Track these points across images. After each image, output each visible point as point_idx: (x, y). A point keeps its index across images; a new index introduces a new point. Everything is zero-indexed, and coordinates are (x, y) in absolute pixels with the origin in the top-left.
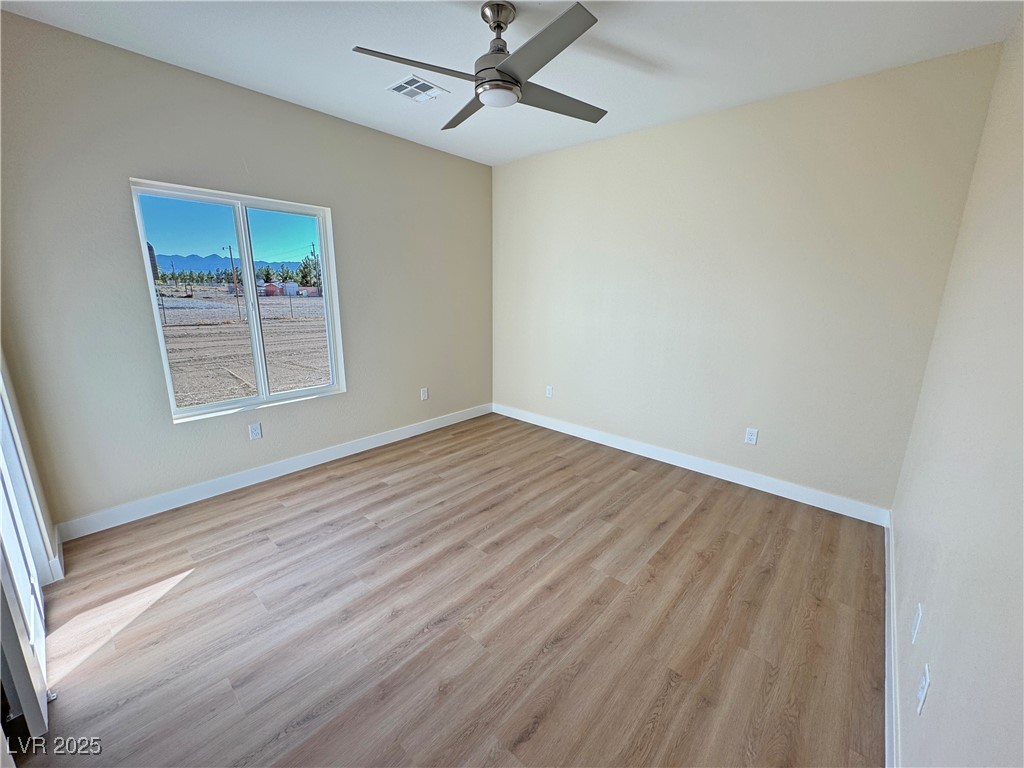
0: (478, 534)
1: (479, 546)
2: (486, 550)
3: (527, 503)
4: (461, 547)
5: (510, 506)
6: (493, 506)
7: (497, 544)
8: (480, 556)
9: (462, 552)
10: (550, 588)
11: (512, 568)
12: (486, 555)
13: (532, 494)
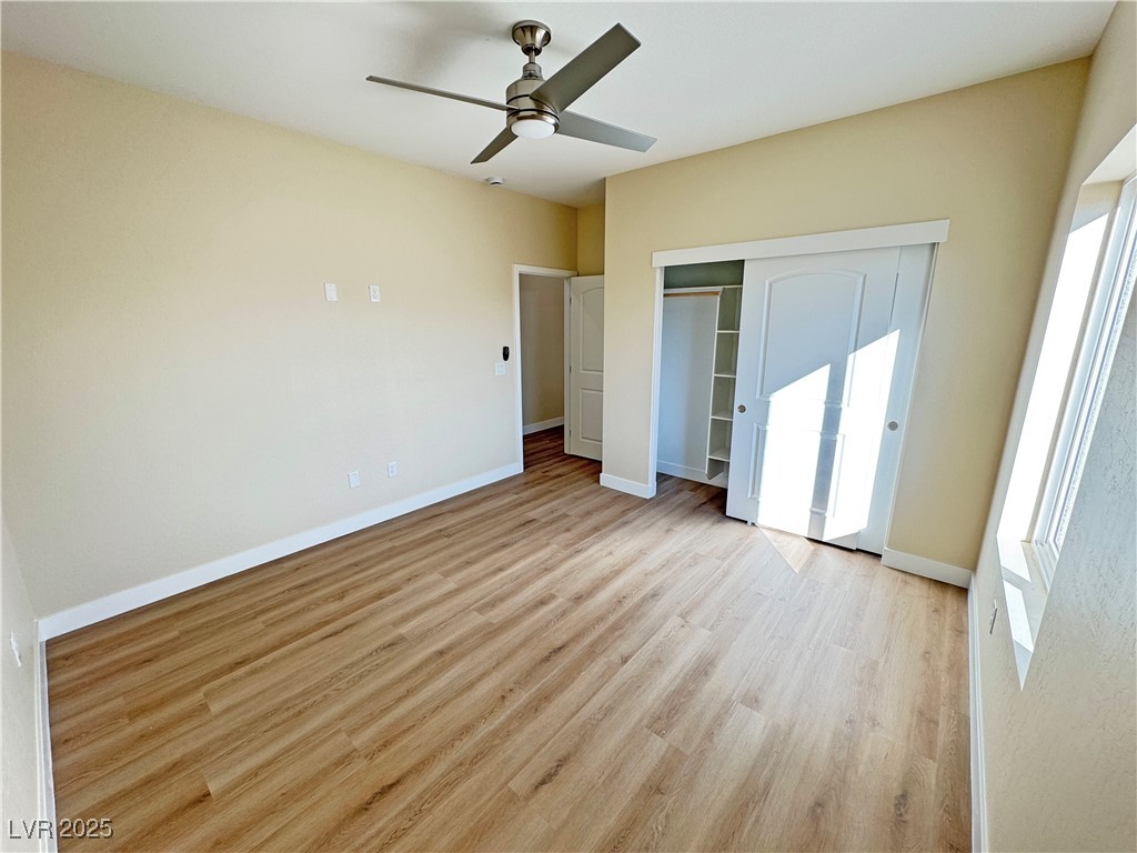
0: (564, 614)
1: (561, 600)
2: (553, 597)
3: (498, 664)
4: (579, 599)
5: (523, 659)
6: (547, 659)
7: (543, 603)
8: (558, 591)
9: (577, 593)
10: (501, 569)
11: (528, 583)
12: (552, 592)
13: (484, 688)
